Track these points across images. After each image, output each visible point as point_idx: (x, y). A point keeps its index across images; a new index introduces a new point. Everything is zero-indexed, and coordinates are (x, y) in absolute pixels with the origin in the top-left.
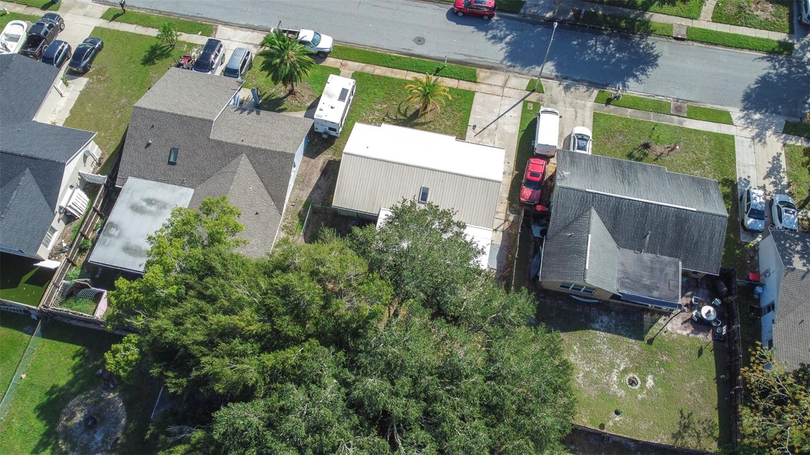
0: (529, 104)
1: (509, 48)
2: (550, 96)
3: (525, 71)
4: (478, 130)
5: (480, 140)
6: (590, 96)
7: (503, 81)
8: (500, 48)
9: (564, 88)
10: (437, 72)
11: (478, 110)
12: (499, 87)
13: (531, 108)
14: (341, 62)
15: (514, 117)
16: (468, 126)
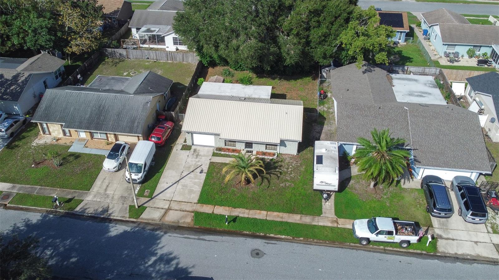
0: (148, 195)
1: (153, 249)
2: (125, 203)
4: (199, 170)
5: (198, 163)
6: (86, 204)
7: (167, 215)
9: (107, 211)
10: (234, 219)
11: (196, 186)
12: (173, 209)
13: (147, 191)
14: (338, 225)
15: (165, 183)
16: (206, 172)
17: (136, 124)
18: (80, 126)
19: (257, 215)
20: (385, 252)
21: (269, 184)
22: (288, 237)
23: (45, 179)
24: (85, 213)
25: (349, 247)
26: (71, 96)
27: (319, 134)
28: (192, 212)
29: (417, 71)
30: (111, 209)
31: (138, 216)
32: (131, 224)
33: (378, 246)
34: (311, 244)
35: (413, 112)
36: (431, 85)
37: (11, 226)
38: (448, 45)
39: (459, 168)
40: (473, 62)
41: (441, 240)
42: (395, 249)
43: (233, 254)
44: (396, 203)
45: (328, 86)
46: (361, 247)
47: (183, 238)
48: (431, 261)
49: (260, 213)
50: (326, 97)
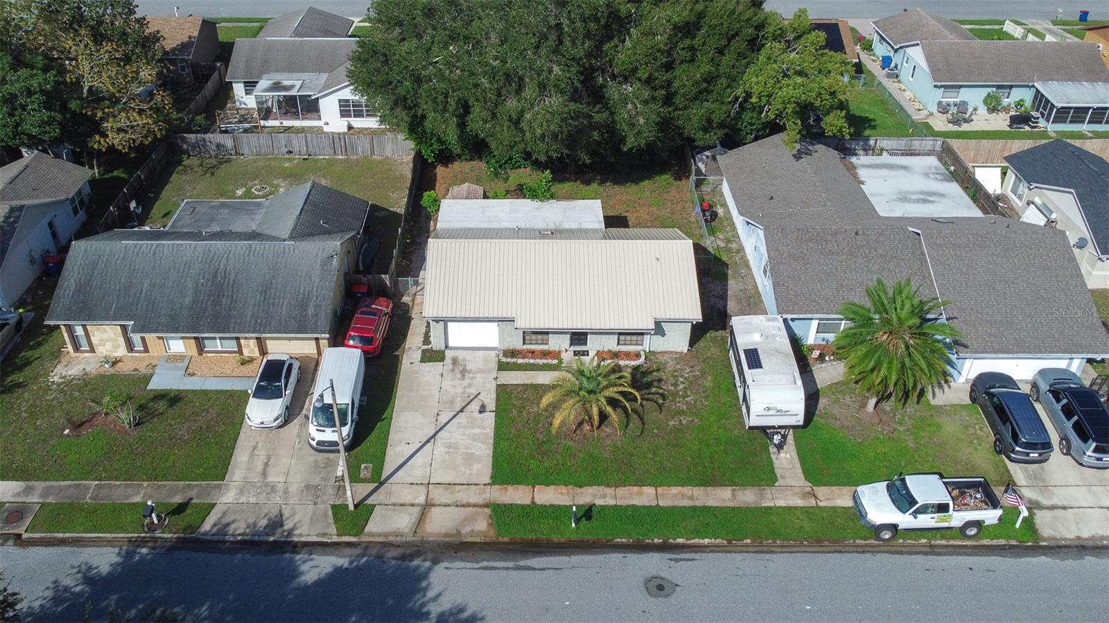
0: (369, 475)
1: (418, 605)
2: (318, 501)
3: (375, 550)
4: (475, 406)
5: (468, 390)
6: (225, 513)
7: (428, 520)
8: (442, 600)
9: (282, 525)
11: (480, 445)
12: (438, 503)
13: (365, 467)
14: (818, 501)
15: (404, 444)
16: (494, 409)
17: (311, 311)
18: (173, 326)
19: (634, 497)
20: (932, 550)
21: (643, 424)
22: (718, 540)
23: (106, 462)
24: (227, 535)
25: (855, 549)
26: (138, 255)
27: (723, 302)
28: (486, 506)
29: (894, 148)
30: (288, 518)
31: (360, 531)
32: (348, 551)
33: (915, 540)
34: (773, 552)
35: (932, 237)
36: (938, 177)
37: (47, 588)
38: (945, 87)
39: (1049, 352)
40: (1000, 122)
41: (1040, 512)
42: (952, 542)
43: (607, 594)
44: (927, 439)
45: (713, 191)
46: (879, 546)
47: (478, 569)
48: (1032, 559)
49: (640, 494)
50: (714, 215)
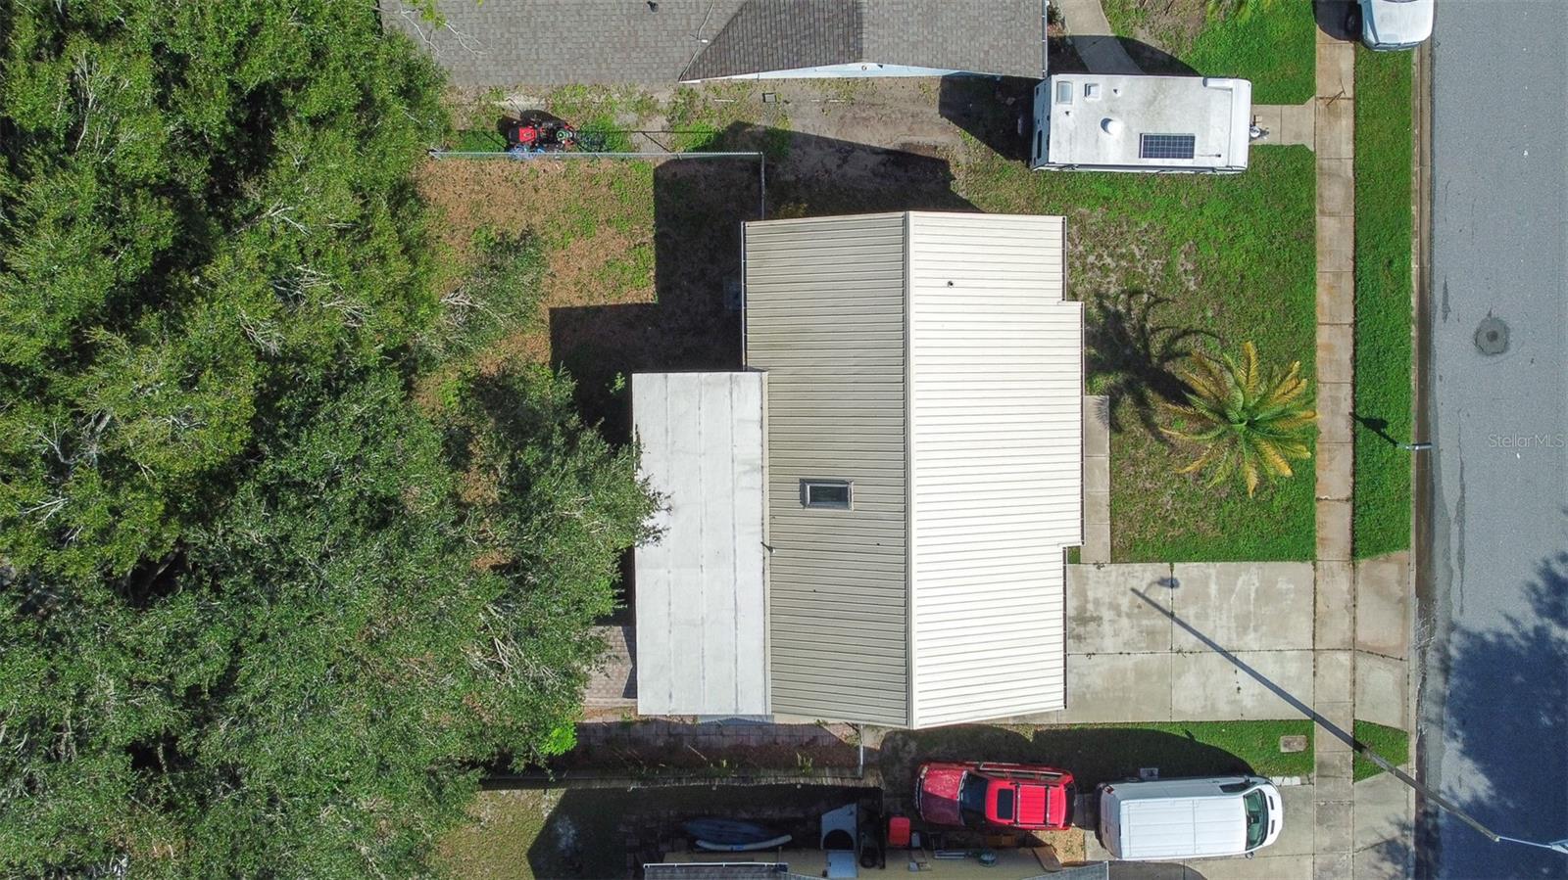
0: (1302, 736)
1: (1523, 643)
2: (1346, 800)
3: (1433, 710)
4: (1162, 596)
5: (1125, 608)
7: (1378, 644)
8: (1516, 614)
9: (1390, 841)
10: (1369, 424)
11: (1240, 583)
12: (1349, 634)
13: (1285, 746)
14: (1343, 95)
15: (1238, 697)
16: (1168, 564)
19: (1335, 357)
28: (1354, 568)
30: (1381, 834)
31: (1399, 736)
32: (1432, 745)
34: (1432, 179)
47: (1462, 570)
49: (1329, 348)
